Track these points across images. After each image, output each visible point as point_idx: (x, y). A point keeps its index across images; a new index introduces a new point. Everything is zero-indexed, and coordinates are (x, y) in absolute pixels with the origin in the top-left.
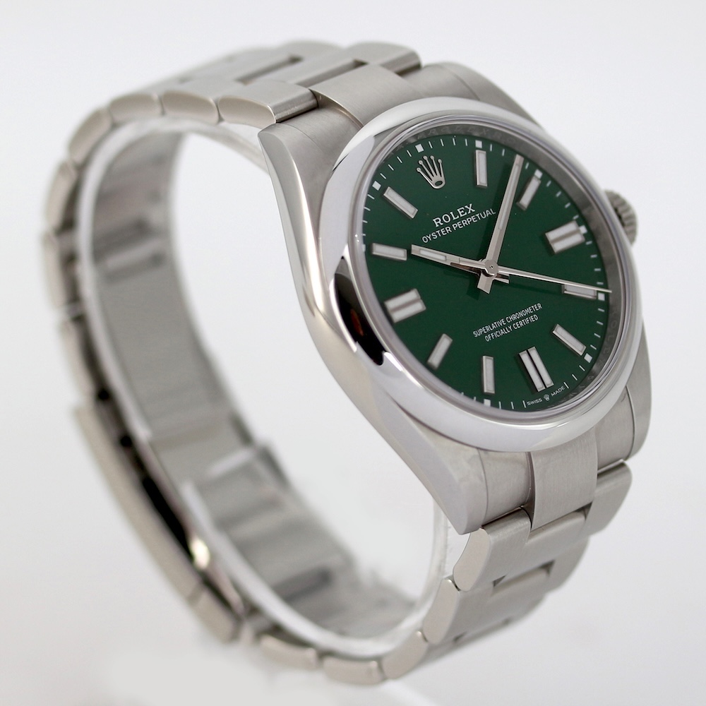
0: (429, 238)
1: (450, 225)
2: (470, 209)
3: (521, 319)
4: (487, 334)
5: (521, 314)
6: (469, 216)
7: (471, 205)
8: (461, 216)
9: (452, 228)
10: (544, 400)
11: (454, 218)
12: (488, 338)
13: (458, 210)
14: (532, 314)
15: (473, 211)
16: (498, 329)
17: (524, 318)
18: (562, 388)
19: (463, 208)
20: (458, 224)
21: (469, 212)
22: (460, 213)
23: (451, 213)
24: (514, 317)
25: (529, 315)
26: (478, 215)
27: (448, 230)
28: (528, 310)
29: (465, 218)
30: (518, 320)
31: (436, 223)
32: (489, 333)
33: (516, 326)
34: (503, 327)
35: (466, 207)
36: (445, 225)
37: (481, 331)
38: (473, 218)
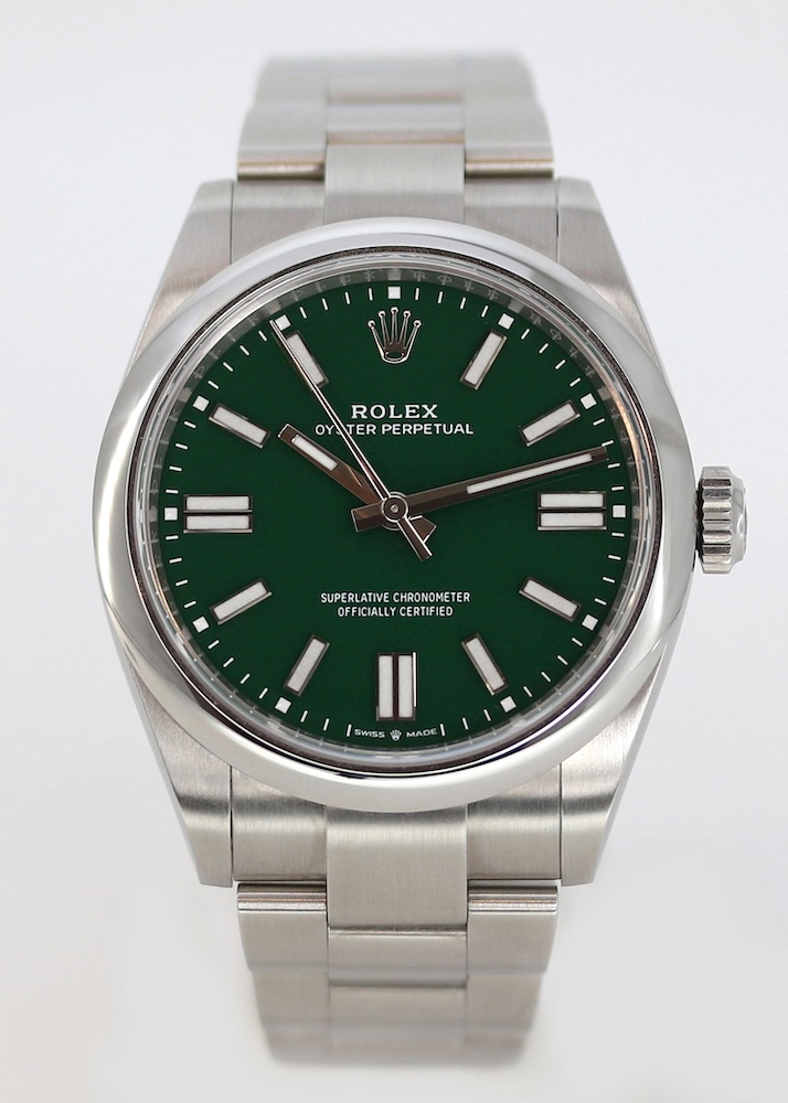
0: (330, 430)
1: (379, 423)
2: (430, 412)
3: (420, 604)
4: (344, 606)
5: (425, 597)
6: (421, 421)
7: (435, 406)
8: (407, 416)
9: (379, 429)
10: (388, 736)
11: (392, 416)
12: (343, 612)
13: (407, 407)
14: (445, 604)
15: (434, 416)
16: (371, 605)
17: (428, 604)
18: (433, 732)
19: (418, 407)
20: (394, 428)
21: (425, 416)
22: (408, 411)
23: (392, 407)
24: (409, 597)
25: (439, 604)
26: (438, 426)
27: (371, 429)
28: (444, 597)
29: (412, 422)
30: (413, 604)
31: (355, 412)
32: (352, 605)
33: (404, 611)
34: (381, 605)
35: (425, 406)
36: (370, 420)
37: (337, 597)
38: (426, 428)
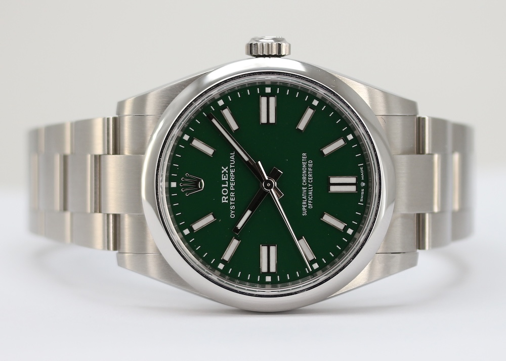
0: (233, 212)
1: (230, 191)
2: (225, 170)
3: (307, 174)
4: (308, 206)
5: (304, 172)
6: (229, 173)
7: (223, 168)
8: (227, 179)
9: (232, 191)
10: (363, 187)
11: (227, 186)
12: (310, 206)
13: (223, 179)
14: (307, 163)
15: (227, 168)
16: (307, 195)
17: (307, 170)
18: (362, 169)
19: (223, 175)
20: (232, 185)
21: (227, 172)
22: (225, 179)
23: (223, 186)
24: (304, 178)
25: (307, 166)
26: (231, 166)
27: (232, 194)
28: (304, 164)
29: (229, 177)
30: (307, 177)
31: (225, 201)
32: (307, 203)
33: (310, 180)
34: (307, 190)
35: (223, 172)
36: (228, 195)
37: (304, 209)
38: (232, 171)
